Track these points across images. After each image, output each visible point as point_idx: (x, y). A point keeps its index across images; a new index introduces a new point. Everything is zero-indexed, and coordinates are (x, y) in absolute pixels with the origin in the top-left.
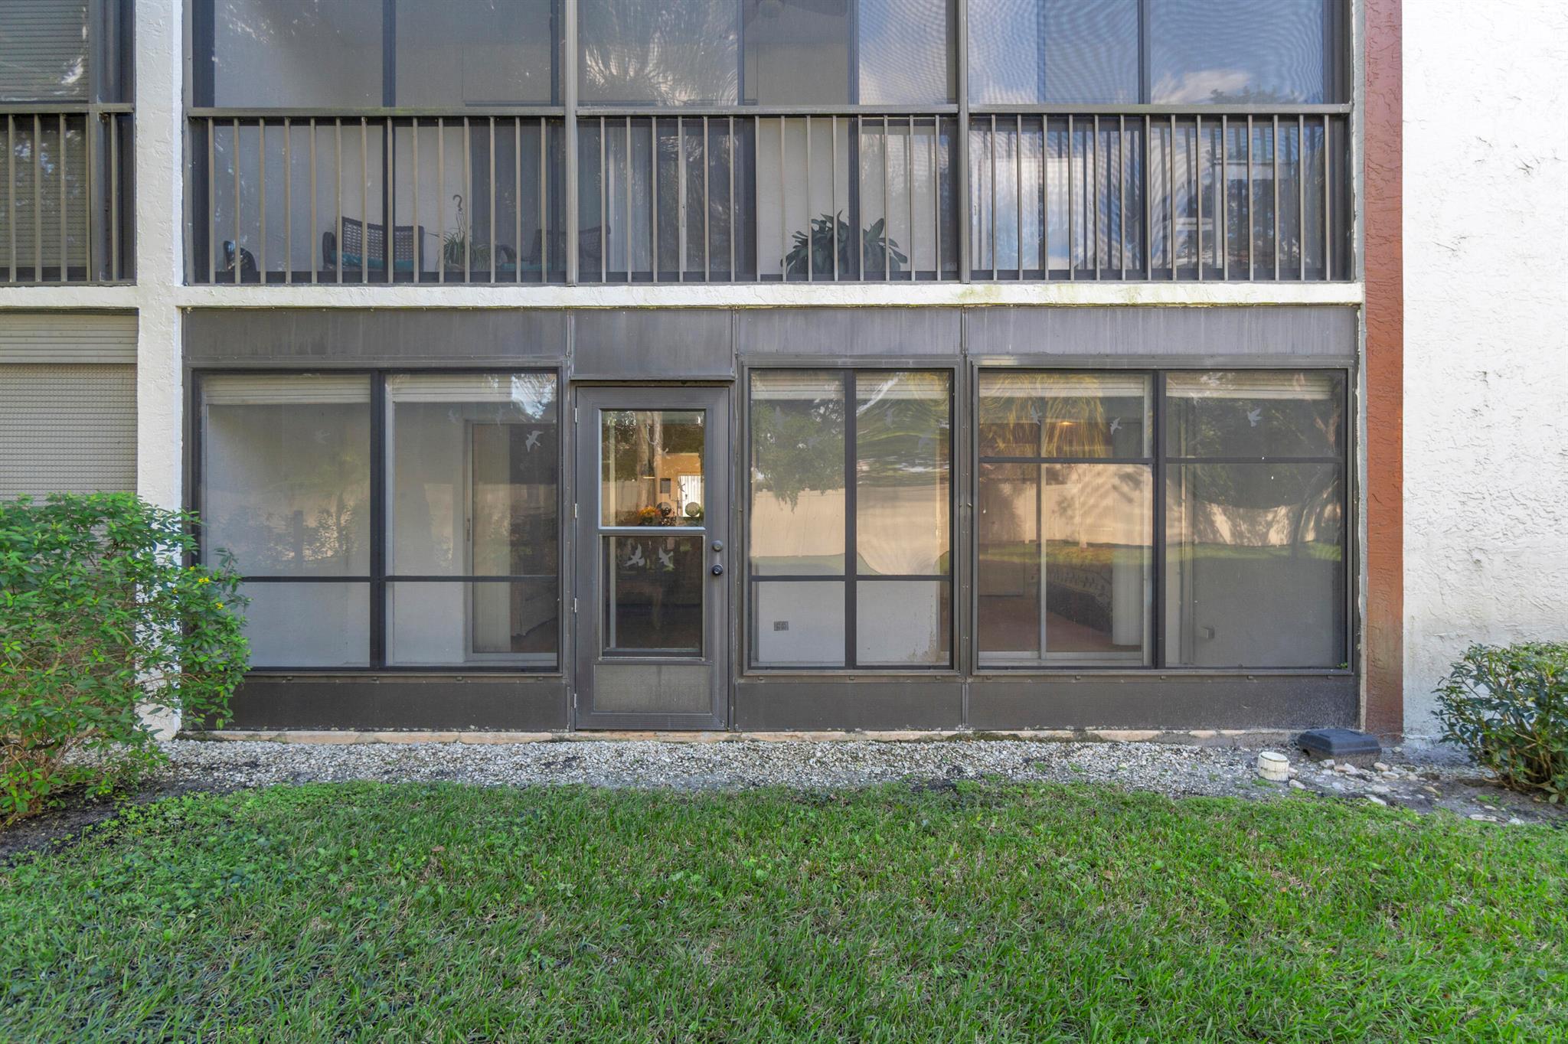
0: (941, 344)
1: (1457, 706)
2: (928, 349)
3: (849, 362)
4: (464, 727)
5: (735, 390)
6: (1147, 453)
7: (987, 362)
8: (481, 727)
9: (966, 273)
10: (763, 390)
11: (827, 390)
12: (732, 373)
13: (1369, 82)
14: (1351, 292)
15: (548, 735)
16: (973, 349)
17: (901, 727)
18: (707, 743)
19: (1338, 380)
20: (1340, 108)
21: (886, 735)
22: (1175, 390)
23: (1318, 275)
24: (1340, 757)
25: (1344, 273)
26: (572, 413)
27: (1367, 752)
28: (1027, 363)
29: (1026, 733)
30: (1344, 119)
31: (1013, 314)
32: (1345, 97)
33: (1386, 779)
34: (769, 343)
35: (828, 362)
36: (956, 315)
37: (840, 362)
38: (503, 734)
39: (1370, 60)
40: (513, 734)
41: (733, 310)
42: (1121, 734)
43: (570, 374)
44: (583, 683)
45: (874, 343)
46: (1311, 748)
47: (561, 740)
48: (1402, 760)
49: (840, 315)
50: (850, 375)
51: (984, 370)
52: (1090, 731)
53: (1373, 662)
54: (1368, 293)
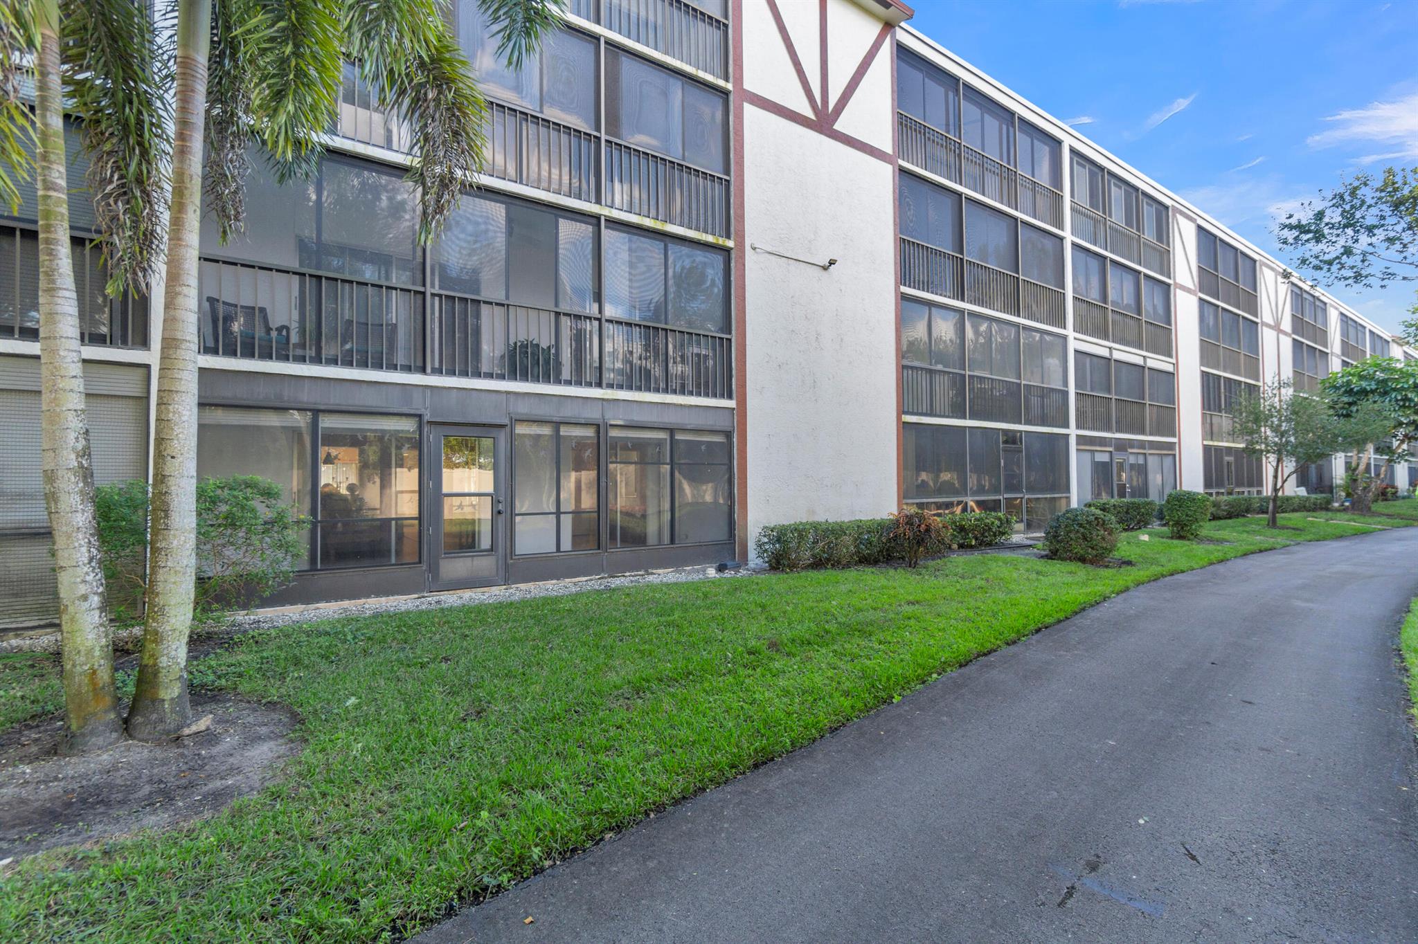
0: (594, 414)
1: (760, 545)
2: (589, 416)
3: (558, 420)
4: (369, 597)
5: (508, 429)
6: (668, 461)
7: (613, 423)
8: (378, 595)
9: (604, 385)
10: (521, 429)
11: (546, 431)
12: (506, 421)
13: (737, 330)
14: (731, 404)
15: (416, 596)
16: (606, 417)
17: (579, 576)
18: (495, 590)
19: (728, 435)
20: (728, 337)
21: (574, 580)
22: (679, 437)
23: (722, 396)
24: (730, 569)
25: (730, 397)
26: (428, 437)
27: (737, 568)
28: (627, 424)
29: (627, 574)
30: (729, 340)
31: (622, 403)
32: (730, 333)
33: (743, 572)
34: (523, 408)
35: (548, 419)
36: (600, 402)
37: (554, 419)
38: (391, 598)
39: (737, 322)
40: (396, 597)
41: (508, 393)
42: (660, 571)
43: (427, 418)
44: (434, 569)
45: (568, 412)
46: (721, 569)
47: (423, 597)
48: (748, 570)
49: (554, 398)
50: (557, 425)
51: (611, 425)
52: (650, 571)
53: (739, 537)
54: (737, 404)
